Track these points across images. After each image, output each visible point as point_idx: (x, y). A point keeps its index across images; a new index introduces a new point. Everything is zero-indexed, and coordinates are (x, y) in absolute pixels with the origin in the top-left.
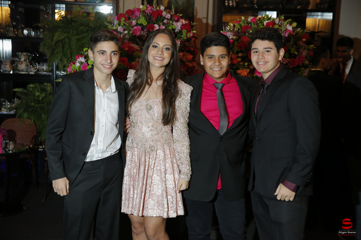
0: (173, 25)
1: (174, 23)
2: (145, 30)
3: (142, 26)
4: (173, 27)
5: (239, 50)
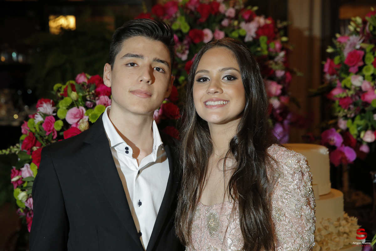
0: (239, 28)
1: (243, 25)
2: (185, 42)
3: (179, 35)
4: (241, 33)
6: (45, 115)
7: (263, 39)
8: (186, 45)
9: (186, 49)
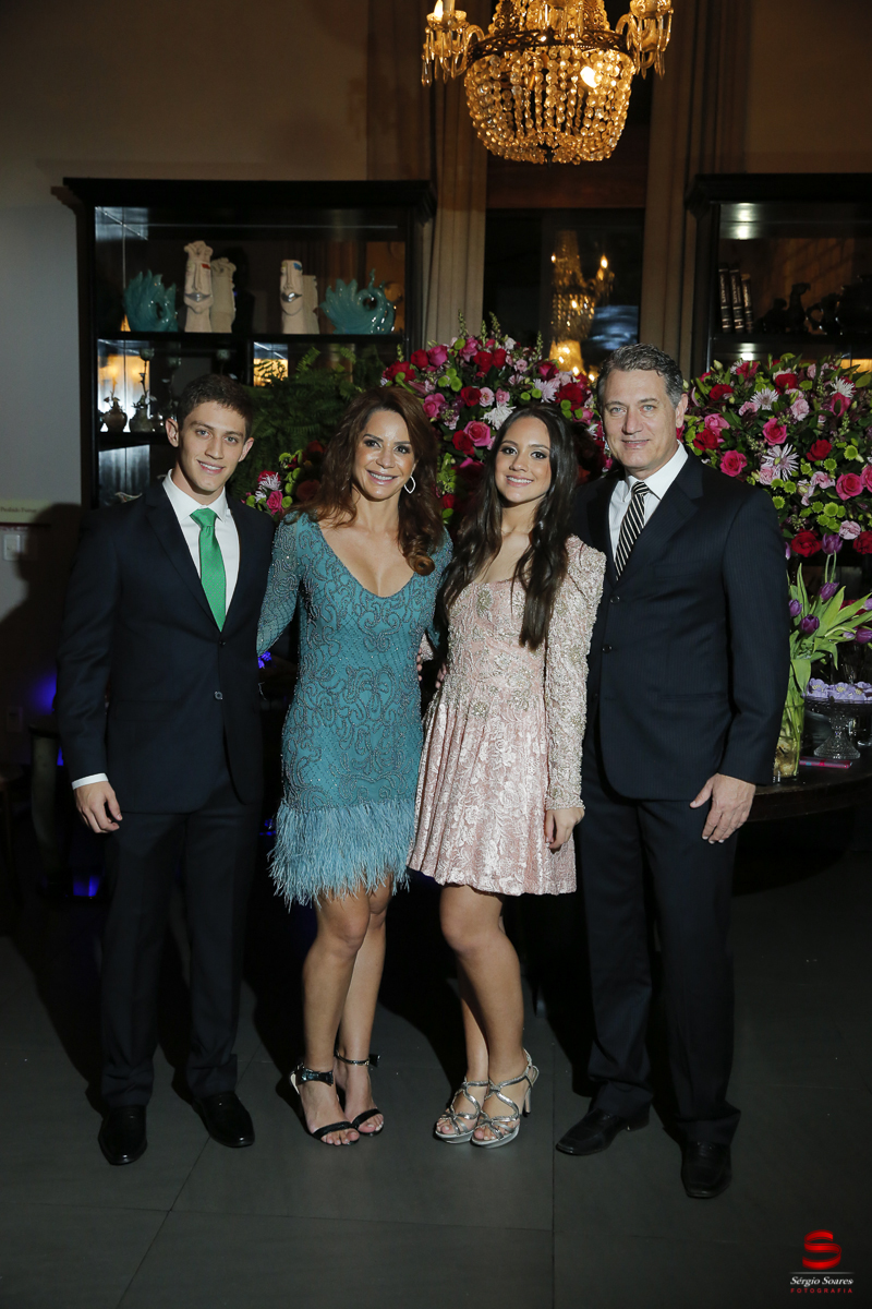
0: (531, 387)
1: (538, 382)
2: (455, 404)
3: (448, 395)
4: (534, 395)
6: (269, 492)
7: (566, 404)
8: (455, 408)
9: (455, 415)
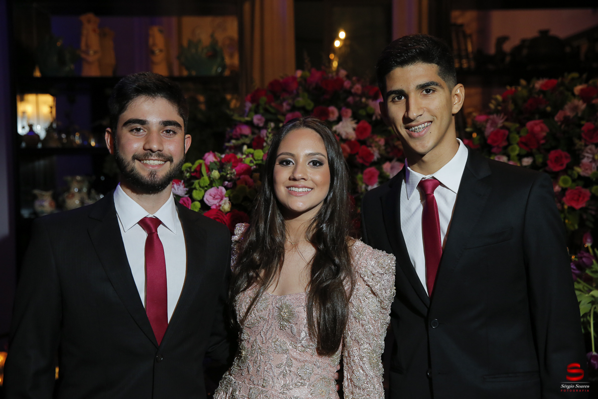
3: (303, 113)
5: (524, 152)
